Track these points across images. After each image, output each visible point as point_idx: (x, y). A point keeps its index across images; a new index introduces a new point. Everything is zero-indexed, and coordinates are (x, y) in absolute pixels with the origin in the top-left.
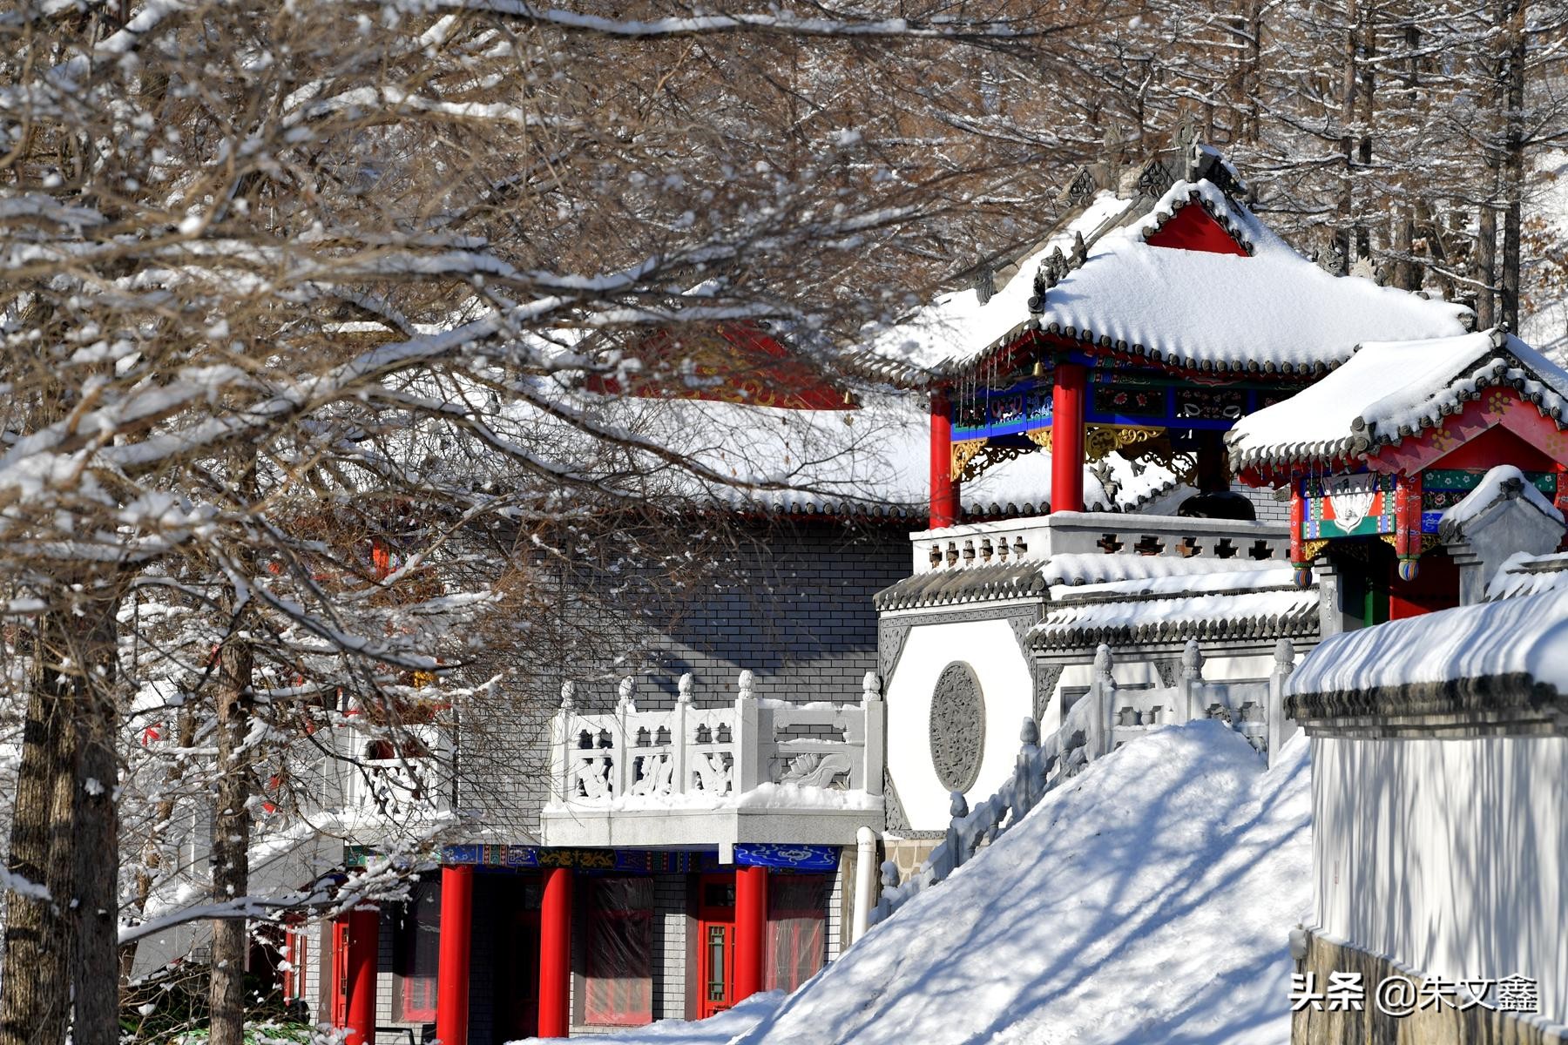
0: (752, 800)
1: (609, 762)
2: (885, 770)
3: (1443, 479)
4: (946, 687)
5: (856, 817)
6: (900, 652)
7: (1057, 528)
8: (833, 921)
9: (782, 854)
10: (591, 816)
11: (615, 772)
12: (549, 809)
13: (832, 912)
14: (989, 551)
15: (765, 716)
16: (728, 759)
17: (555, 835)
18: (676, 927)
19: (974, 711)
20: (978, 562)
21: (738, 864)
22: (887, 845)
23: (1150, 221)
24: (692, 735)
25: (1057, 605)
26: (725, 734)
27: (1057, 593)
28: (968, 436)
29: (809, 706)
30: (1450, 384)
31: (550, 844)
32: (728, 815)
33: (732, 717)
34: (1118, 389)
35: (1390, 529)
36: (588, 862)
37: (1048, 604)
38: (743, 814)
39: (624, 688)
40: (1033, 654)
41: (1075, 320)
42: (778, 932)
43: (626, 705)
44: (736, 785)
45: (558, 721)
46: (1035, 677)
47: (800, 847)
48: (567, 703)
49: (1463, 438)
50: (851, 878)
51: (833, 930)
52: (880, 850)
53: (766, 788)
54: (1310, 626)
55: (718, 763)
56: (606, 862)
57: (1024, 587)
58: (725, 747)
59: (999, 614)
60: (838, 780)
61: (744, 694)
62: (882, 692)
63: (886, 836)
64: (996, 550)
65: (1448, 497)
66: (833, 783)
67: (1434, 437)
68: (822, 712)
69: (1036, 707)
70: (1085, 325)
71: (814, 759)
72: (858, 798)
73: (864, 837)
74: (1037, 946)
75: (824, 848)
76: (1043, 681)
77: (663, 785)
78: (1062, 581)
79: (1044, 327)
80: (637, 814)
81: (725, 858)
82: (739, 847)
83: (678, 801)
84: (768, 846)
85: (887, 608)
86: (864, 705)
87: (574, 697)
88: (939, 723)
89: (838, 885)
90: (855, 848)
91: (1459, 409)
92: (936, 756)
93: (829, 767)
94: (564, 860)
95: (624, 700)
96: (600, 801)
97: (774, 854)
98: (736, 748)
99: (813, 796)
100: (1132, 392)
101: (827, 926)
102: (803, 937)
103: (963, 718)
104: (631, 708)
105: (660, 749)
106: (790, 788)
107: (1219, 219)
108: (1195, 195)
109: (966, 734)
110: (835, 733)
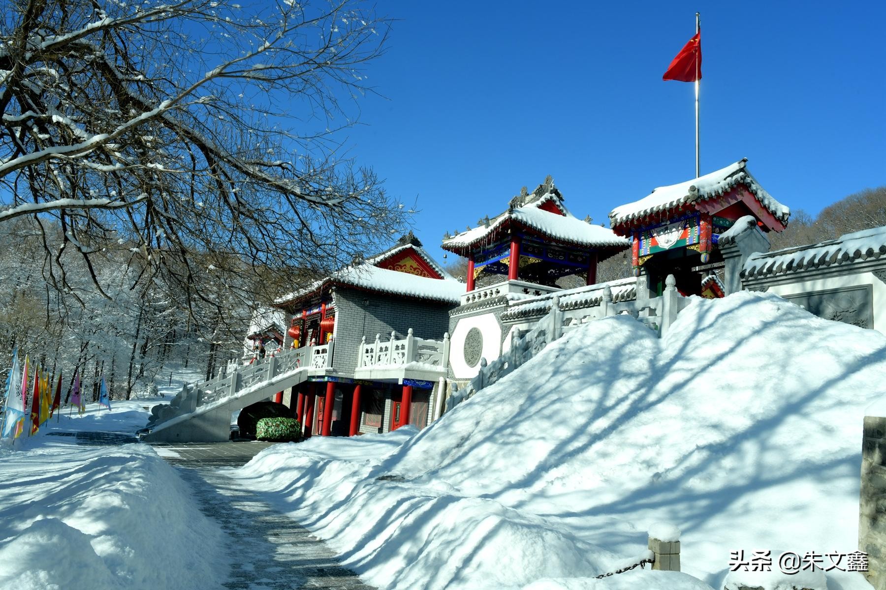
0: (410, 367)
1: (372, 357)
2: (449, 361)
3: (719, 221)
4: (470, 335)
5: (439, 374)
6: (455, 327)
7: (511, 284)
8: (430, 403)
9: (417, 383)
10: (366, 371)
11: (373, 359)
12: (357, 369)
13: (430, 401)
14: (486, 295)
15: (415, 342)
16: (403, 354)
17: (358, 376)
18: (388, 403)
19: (479, 342)
20: (483, 298)
21: (404, 385)
22: (448, 382)
23: (539, 203)
24: (394, 348)
25: (511, 306)
26: (403, 347)
27: (511, 303)
28: (480, 266)
29: (428, 341)
30: (725, 179)
31: (357, 378)
32: (402, 370)
33: (406, 342)
34: (530, 246)
35: (696, 242)
36: (366, 384)
37: (508, 306)
38: (406, 370)
39: (378, 336)
40: (502, 322)
41: (522, 217)
42: (414, 406)
43: (377, 341)
44: (405, 362)
45: (361, 346)
46: (502, 330)
47: (422, 381)
48: (363, 342)
49: (729, 203)
50: (436, 391)
51: (430, 406)
52: (446, 384)
53: (414, 363)
54: (631, 296)
55: (401, 355)
56: (371, 384)
57: (500, 301)
58: (403, 351)
59: (490, 311)
60: (435, 363)
61: (409, 335)
62: (449, 338)
63: (448, 380)
64: (488, 294)
65: (720, 230)
66: (433, 363)
67: (720, 200)
68: (432, 342)
69: (502, 339)
70: (525, 220)
71: (428, 356)
72: (440, 368)
73: (441, 380)
74: (563, 422)
75: (429, 382)
76: (505, 331)
77: (385, 362)
78: (512, 299)
79: (513, 218)
80: (378, 370)
81: (400, 383)
82: (405, 379)
83: (389, 367)
84: (413, 380)
85: (453, 315)
86: (444, 342)
87: (366, 340)
88: (467, 346)
89: (433, 393)
90: (438, 383)
91: (729, 190)
92: (465, 356)
93: (433, 359)
94: (360, 383)
95: (377, 340)
96: (369, 367)
97: (415, 383)
98: (406, 351)
99: (427, 366)
100: (534, 247)
101: (429, 405)
102: (421, 407)
103: (475, 344)
104: (379, 342)
105: (385, 353)
106: (421, 364)
107: (557, 205)
108: (551, 198)
109: (476, 348)
110: (435, 349)
